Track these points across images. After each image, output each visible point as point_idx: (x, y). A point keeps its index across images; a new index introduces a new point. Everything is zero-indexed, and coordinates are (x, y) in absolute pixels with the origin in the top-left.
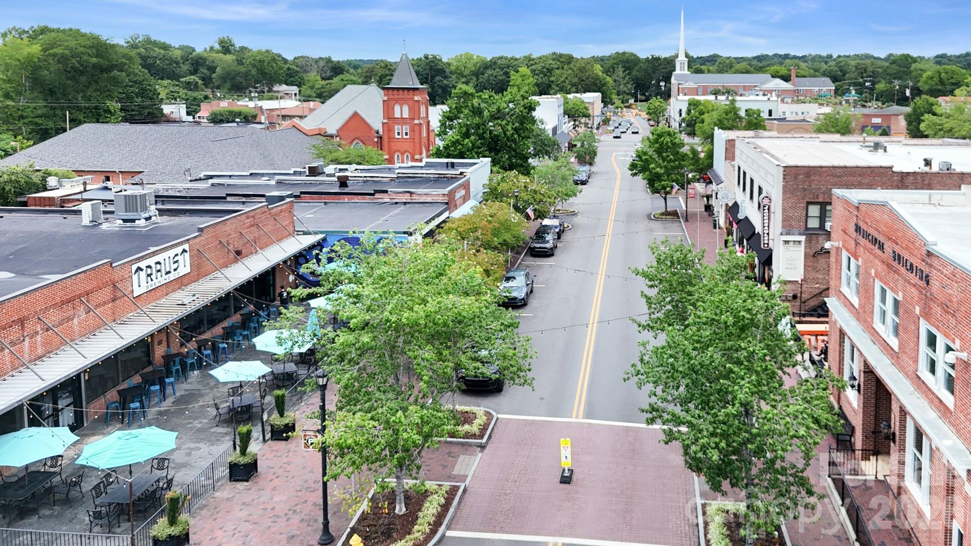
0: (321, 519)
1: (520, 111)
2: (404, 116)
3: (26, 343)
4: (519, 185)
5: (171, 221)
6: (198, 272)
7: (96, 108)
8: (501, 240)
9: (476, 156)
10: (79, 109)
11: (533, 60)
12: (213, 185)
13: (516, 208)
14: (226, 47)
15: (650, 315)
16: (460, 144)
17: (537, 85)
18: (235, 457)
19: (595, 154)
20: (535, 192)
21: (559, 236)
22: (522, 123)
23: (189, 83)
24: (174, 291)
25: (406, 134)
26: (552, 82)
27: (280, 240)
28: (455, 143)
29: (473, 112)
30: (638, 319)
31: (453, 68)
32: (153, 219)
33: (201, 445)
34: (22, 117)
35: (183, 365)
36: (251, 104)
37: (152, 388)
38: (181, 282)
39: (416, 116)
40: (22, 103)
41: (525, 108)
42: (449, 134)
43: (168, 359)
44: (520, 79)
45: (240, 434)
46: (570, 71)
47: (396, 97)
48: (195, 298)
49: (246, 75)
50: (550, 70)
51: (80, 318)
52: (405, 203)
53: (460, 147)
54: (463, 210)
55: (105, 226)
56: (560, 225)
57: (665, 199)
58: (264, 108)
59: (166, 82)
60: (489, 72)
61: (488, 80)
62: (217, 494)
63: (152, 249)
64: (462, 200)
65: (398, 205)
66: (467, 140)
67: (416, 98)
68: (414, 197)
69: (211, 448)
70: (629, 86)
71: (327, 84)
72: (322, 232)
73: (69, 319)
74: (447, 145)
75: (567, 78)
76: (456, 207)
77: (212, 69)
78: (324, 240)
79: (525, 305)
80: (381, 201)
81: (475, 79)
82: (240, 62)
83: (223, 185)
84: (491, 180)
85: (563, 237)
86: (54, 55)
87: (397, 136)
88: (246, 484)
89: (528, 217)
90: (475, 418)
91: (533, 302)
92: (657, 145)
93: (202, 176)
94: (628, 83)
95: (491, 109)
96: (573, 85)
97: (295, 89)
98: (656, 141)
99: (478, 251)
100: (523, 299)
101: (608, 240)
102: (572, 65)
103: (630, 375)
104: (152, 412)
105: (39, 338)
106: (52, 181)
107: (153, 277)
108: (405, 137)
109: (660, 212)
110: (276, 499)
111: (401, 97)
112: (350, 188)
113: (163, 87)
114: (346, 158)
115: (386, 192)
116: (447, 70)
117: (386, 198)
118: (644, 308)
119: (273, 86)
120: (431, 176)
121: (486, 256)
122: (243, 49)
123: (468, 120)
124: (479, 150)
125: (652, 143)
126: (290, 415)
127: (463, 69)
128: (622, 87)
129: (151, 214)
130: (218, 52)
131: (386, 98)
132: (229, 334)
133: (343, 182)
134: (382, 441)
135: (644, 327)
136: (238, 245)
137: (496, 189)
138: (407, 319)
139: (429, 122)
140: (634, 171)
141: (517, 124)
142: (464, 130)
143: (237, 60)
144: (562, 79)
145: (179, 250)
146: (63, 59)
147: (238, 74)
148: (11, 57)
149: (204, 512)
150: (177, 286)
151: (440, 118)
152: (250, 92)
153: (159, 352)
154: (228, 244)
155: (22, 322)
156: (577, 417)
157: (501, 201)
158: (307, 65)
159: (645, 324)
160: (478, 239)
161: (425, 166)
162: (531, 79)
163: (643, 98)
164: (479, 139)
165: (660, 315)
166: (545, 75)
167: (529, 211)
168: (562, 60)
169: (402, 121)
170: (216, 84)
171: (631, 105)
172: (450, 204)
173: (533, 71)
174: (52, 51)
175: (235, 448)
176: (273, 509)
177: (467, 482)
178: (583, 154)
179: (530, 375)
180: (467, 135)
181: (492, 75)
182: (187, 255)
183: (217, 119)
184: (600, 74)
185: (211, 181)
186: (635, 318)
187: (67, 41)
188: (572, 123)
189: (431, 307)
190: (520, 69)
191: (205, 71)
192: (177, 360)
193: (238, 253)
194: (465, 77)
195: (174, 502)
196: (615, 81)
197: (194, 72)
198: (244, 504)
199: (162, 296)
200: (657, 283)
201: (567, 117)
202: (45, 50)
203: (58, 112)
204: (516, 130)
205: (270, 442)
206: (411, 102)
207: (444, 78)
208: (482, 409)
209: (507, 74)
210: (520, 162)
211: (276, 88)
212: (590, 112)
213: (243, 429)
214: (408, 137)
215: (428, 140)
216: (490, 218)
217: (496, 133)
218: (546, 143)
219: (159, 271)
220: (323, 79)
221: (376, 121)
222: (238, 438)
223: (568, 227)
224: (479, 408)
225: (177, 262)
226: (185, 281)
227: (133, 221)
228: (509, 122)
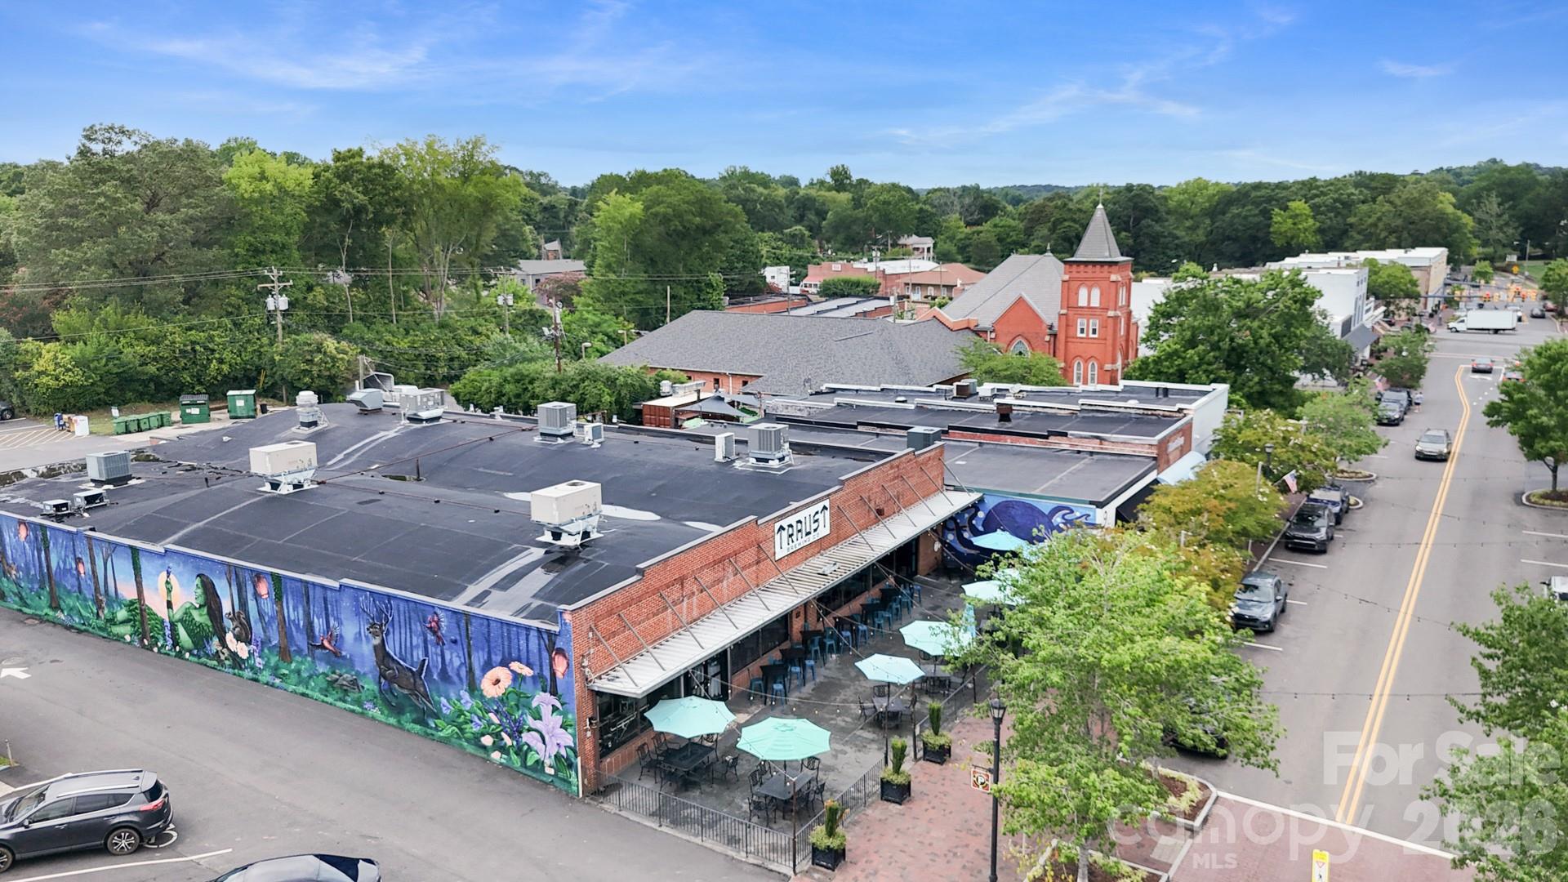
0: (988, 872)
1: (1286, 307)
2: (1092, 305)
3: (685, 603)
4: (1275, 434)
5: (805, 462)
6: (838, 536)
7: (698, 281)
8: (1238, 528)
9: (1204, 378)
10: (680, 283)
11: (1317, 187)
12: (839, 405)
13: (1267, 472)
14: (840, 178)
15: (1484, 695)
16: (1179, 357)
17: (1320, 231)
18: (887, 773)
19: (1421, 371)
20: (1302, 447)
21: (1338, 519)
22: (1288, 326)
23: (794, 236)
24: (813, 555)
25: (1094, 331)
26: (1351, 225)
27: (926, 496)
28: (1170, 356)
29: (1204, 307)
30: (1461, 700)
31: (1172, 204)
32: (787, 459)
33: (847, 748)
34: (624, 293)
35: (822, 645)
36: (871, 267)
37: (793, 669)
38: (821, 545)
39: (1112, 304)
40: (624, 277)
41: (1295, 302)
42: (1162, 339)
43: (807, 635)
44: (1290, 221)
45: (893, 748)
46: (1388, 207)
47: (1083, 275)
48: (836, 568)
49: (866, 221)
50: (1348, 205)
51: (729, 581)
52: (1092, 453)
53: (1179, 361)
54: (1179, 472)
55: (738, 464)
56: (1343, 501)
57: (1554, 470)
58: (887, 272)
59: (767, 235)
60: (1235, 210)
61: (1231, 224)
62: (869, 811)
63: (795, 505)
64: (1178, 452)
65: (1081, 455)
66: (1191, 352)
67: (1113, 277)
68: (1106, 445)
69: (858, 754)
70: (1510, 231)
71: (973, 233)
72: (978, 490)
73: (720, 581)
74: (1159, 358)
75: (1379, 219)
76: (1168, 464)
77: (822, 214)
78: (981, 500)
79: (1270, 631)
80: (1057, 447)
81: (1208, 221)
82: (857, 203)
83: (852, 405)
84: (1227, 421)
85: (1347, 522)
86: (656, 215)
87: (1079, 335)
88: (898, 806)
89: (1285, 489)
90: (1185, 790)
91: (1285, 629)
92: (1546, 376)
93: (823, 388)
94: (1507, 224)
95: (1234, 303)
96: (1392, 231)
97: (928, 242)
98: (1546, 368)
99: (1202, 546)
100: (1268, 622)
101: (1423, 554)
102: (1392, 197)
103: (1431, 793)
104: (793, 698)
105: (694, 599)
106: (665, 386)
107: (794, 538)
108: (1091, 336)
109: (1540, 491)
110: (934, 834)
111: (1090, 275)
112: (1014, 422)
113: (764, 242)
114: (1006, 370)
115: (1065, 435)
116: (1162, 209)
117: (1063, 444)
118: (1475, 683)
119: (899, 238)
120: (1133, 411)
121: (1213, 556)
122: (862, 182)
123: (1195, 320)
124: (1211, 368)
125: (1536, 372)
126: (946, 737)
127: (1189, 205)
128: (1493, 232)
129: (785, 453)
130: (830, 189)
131: (1066, 277)
132: (869, 612)
133: (1005, 414)
134: (1071, 805)
135: (1470, 715)
136: (879, 501)
137: (1235, 438)
138: (1109, 662)
139: (1130, 314)
140: (1496, 417)
141: (1278, 328)
142: (1188, 334)
143: (853, 199)
144: (1370, 221)
145: (819, 507)
146: (665, 220)
147: (855, 221)
148: (613, 219)
149: (857, 828)
150: (817, 550)
151: (1151, 313)
152: (871, 250)
153: (797, 625)
154: (870, 500)
155: (681, 581)
156: (1344, 821)
157: (1243, 460)
158: (946, 204)
159: (1473, 709)
160: (1202, 526)
161: (1123, 391)
162: (1311, 221)
163: (1539, 252)
164: (1213, 350)
165: (1502, 701)
166: (1338, 214)
167: (1290, 479)
168: (1373, 184)
169: (1090, 311)
170: (828, 235)
171: (1511, 264)
172: (1160, 460)
173: (1315, 208)
174: (653, 210)
175: (886, 762)
176: (930, 844)
177: (1171, 873)
178: (1399, 371)
179: (1272, 755)
180: (1192, 343)
181: (1239, 215)
182: (827, 513)
183: (831, 291)
184: (1450, 209)
185: (838, 400)
186: (1456, 699)
187: (670, 196)
188: (1383, 308)
189: (1140, 648)
190: (1292, 205)
191: (813, 217)
192: (817, 639)
193: (880, 512)
194: (1192, 218)
195: (833, 812)
196: (1480, 221)
197: (800, 219)
198: (898, 830)
199: (801, 562)
200: (1499, 652)
201: (1372, 299)
202: (647, 208)
203: (659, 287)
204: (1276, 337)
205: (922, 762)
206: (1105, 284)
207: (1157, 222)
208: (1195, 777)
209: (1267, 214)
210: (1278, 387)
211: (902, 241)
212: (1421, 290)
213: (896, 741)
214: (1096, 336)
215: (1127, 340)
216: (1222, 491)
217: (1240, 341)
218: (1329, 350)
219: (800, 531)
220: (968, 224)
221: (1049, 311)
222: (890, 750)
223: (1357, 503)
224: (1191, 777)
225: (816, 521)
226: (824, 545)
227: (766, 461)
228: (1264, 323)
